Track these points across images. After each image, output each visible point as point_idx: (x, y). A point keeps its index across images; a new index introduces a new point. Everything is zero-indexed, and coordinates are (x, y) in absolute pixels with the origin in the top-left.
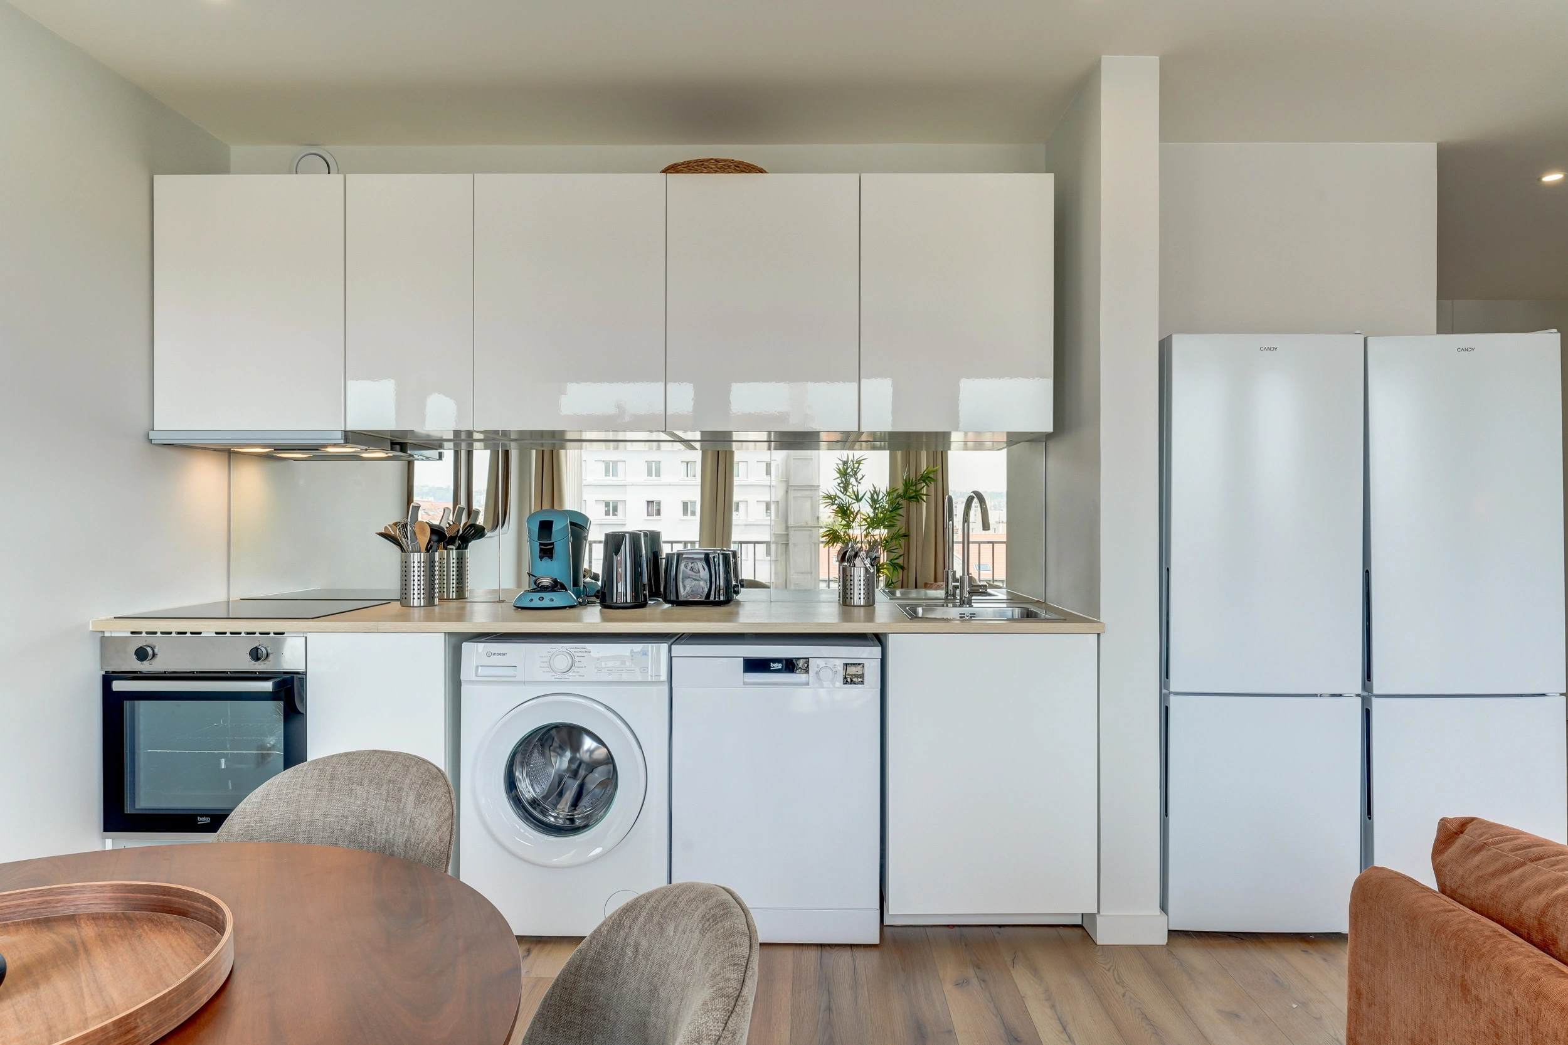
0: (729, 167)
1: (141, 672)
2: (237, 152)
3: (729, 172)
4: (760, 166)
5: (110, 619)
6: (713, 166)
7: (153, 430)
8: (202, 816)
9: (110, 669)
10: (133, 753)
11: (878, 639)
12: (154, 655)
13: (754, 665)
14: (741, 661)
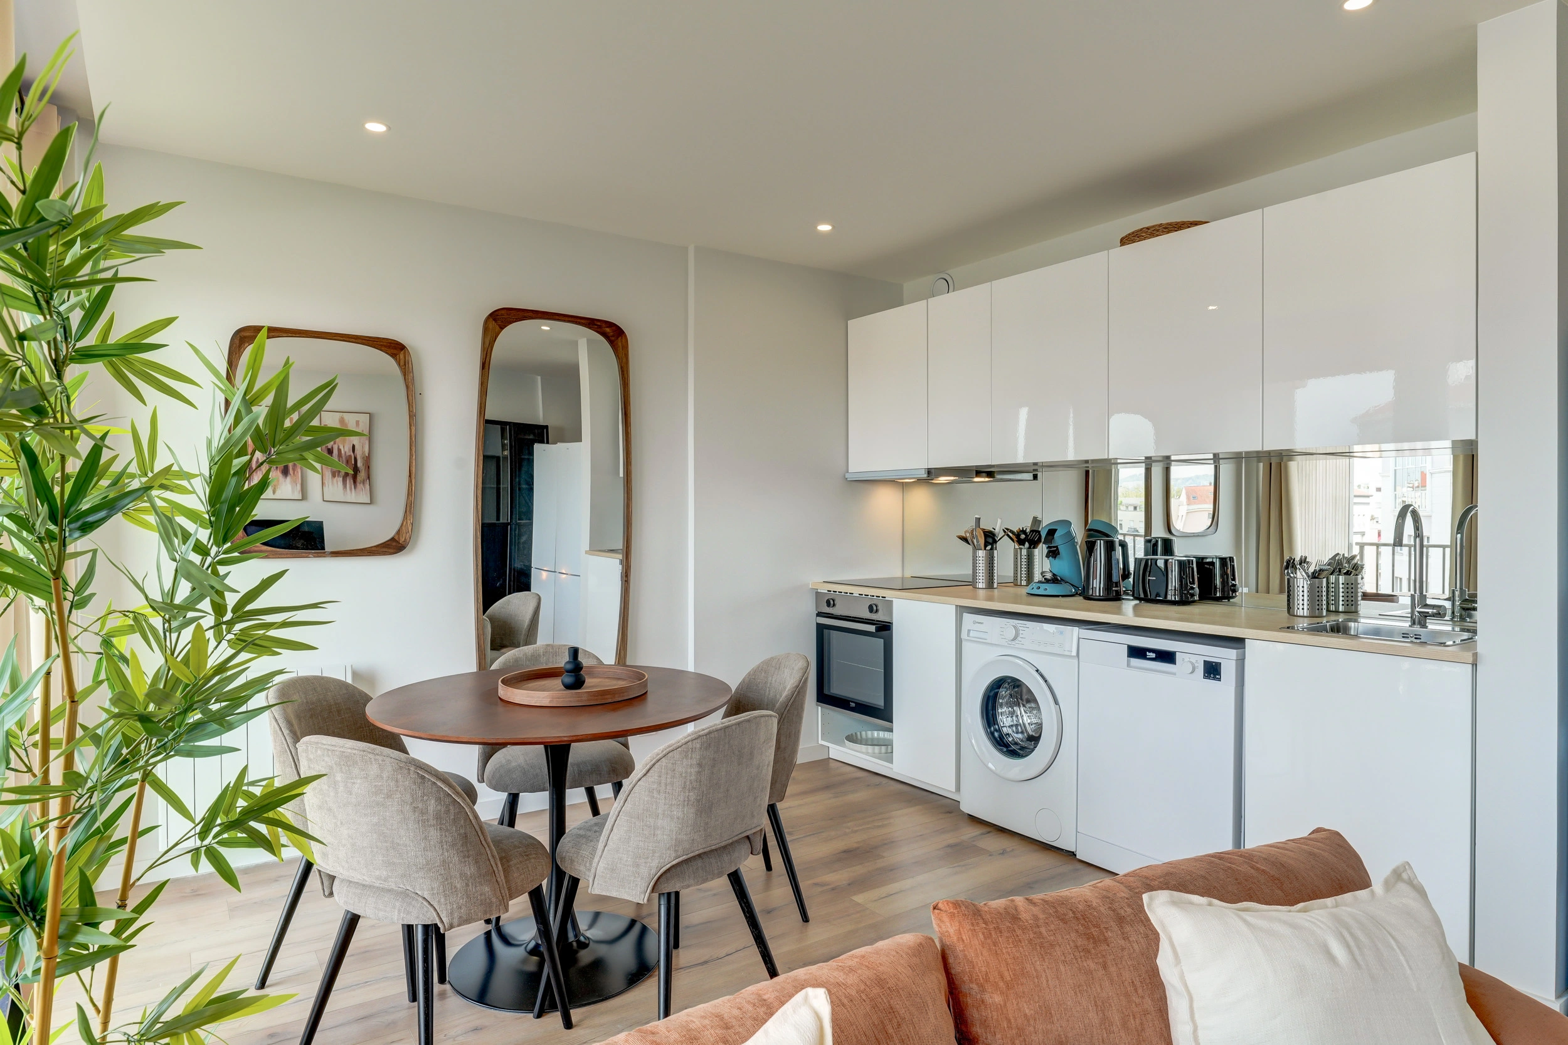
0: (1158, 231)
1: (832, 614)
2: (908, 286)
3: (1157, 236)
4: (1191, 220)
5: (821, 583)
6: (1144, 234)
7: (848, 472)
8: (852, 702)
9: (820, 611)
10: (829, 660)
11: (1237, 642)
12: (834, 605)
13: (1137, 652)
14: (1125, 648)
